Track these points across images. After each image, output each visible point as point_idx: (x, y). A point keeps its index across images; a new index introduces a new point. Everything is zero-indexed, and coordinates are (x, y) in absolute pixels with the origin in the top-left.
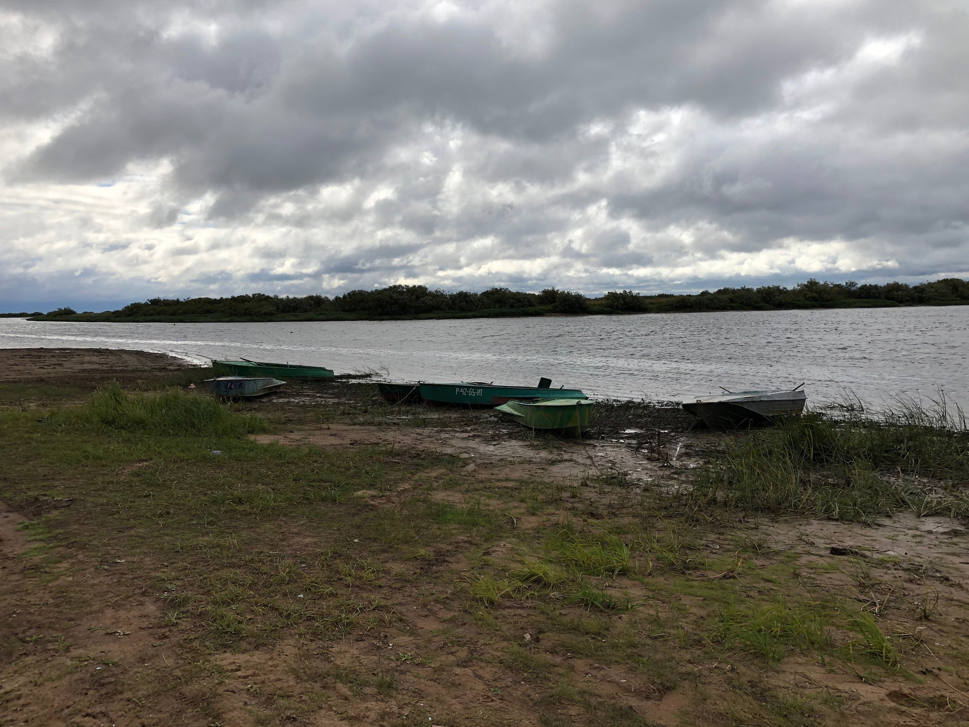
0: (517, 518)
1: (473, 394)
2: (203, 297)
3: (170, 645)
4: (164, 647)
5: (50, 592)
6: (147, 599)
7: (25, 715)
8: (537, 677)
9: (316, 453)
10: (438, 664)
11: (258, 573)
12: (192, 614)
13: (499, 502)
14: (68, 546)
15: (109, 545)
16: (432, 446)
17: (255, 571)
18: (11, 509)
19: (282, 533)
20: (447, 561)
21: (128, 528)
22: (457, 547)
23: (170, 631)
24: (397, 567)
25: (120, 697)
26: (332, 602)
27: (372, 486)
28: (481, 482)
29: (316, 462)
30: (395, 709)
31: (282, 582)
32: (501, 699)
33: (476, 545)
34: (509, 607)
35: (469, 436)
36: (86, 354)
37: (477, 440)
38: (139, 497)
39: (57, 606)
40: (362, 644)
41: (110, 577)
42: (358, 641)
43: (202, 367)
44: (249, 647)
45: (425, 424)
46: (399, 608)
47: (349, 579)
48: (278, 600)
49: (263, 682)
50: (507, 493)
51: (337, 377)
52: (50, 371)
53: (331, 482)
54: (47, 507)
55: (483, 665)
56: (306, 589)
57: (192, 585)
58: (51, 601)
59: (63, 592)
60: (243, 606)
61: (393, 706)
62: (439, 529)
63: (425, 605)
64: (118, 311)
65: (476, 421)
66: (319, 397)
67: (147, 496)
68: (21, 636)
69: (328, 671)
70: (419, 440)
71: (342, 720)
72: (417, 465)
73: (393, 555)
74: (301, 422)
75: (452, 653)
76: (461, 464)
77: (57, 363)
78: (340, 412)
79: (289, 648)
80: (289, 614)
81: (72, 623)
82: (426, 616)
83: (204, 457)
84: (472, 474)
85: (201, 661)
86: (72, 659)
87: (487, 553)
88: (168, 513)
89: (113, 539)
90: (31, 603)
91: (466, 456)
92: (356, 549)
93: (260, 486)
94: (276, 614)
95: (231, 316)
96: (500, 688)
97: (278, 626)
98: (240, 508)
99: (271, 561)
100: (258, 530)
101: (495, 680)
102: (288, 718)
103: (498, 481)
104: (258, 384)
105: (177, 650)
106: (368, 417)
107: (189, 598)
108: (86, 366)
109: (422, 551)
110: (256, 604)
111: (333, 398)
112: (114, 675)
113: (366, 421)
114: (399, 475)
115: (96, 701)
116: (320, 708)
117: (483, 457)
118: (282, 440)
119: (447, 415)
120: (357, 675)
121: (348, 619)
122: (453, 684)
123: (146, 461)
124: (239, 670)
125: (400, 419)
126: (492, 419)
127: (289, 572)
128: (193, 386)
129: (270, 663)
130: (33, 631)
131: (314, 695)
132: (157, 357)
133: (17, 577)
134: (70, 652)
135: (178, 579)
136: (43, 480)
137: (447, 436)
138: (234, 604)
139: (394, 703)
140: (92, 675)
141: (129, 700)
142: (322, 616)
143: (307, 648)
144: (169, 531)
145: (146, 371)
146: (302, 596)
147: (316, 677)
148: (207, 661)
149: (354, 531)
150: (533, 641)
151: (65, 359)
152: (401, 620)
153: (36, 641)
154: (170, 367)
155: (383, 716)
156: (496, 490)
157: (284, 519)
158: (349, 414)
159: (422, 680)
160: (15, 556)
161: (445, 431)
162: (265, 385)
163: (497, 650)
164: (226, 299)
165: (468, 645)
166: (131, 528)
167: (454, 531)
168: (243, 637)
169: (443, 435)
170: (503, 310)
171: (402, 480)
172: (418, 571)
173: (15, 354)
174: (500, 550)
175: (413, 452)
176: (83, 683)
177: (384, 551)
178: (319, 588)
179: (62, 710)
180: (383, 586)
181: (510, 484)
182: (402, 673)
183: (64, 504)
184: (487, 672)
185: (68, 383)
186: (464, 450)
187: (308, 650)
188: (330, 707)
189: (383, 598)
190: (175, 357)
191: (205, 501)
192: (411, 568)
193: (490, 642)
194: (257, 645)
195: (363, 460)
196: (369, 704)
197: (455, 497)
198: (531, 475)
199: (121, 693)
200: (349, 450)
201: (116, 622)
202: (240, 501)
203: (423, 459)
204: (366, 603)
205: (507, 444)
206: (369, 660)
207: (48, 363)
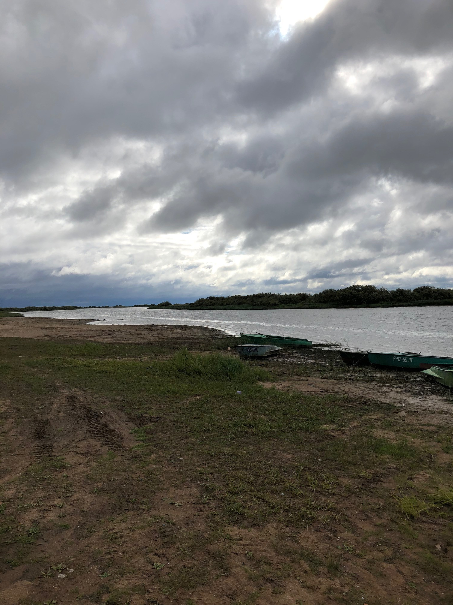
0: (434, 454)
1: (406, 361)
2: (237, 295)
3: (203, 516)
4: (200, 517)
5: (144, 473)
6: (193, 485)
7: (124, 549)
8: (444, 580)
9: (298, 396)
10: (371, 557)
11: (257, 475)
12: (217, 498)
13: (421, 441)
14: (155, 446)
15: (176, 447)
16: (375, 396)
17: (256, 474)
18: (129, 420)
19: (274, 449)
20: (381, 481)
21: (186, 438)
22: (389, 472)
23: (204, 507)
24: (346, 482)
25: (174, 545)
26: (302, 501)
27: (333, 422)
28: (409, 425)
29: (298, 403)
30: (339, 586)
31: (271, 483)
32: (415, 592)
33: (403, 471)
34: (425, 522)
35: (402, 391)
36: (175, 328)
37: (408, 394)
38: (194, 418)
39: (147, 482)
40: (319, 534)
41: (175, 468)
42: (316, 531)
43: (235, 337)
44: (248, 525)
45: (371, 380)
46: (346, 511)
47: (313, 486)
48: (268, 495)
49: (255, 551)
50: (427, 435)
51: (315, 345)
52: (156, 338)
53: (307, 417)
54: (147, 420)
55: (403, 563)
56: (286, 490)
57: (219, 479)
58: (144, 479)
59: (150, 474)
60: (247, 496)
61: (337, 583)
62: (376, 457)
63: (363, 512)
64: (192, 303)
65: (407, 380)
66: (303, 358)
67: (198, 418)
68: (127, 498)
69: (296, 550)
70: (366, 391)
71: (303, 587)
72: (364, 409)
73: (343, 472)
74: (290, 374)
75: (381, 551)
76: (395, 410)
77: (160, 333)
78: (315, 369)
79: (272, 529)
80: (274, 506)
81: (153, 494)
82: (364, 520)
83: (232, 395)
84: (403, 418)
85: (220, 530)
86: (151, 516)
87: (410, 479)
88: (209, 430)
89: (178, 444)
90: (134, 478)
91: (399, 405)
92: (319, 466)
93: (263, 417)
94: (266, 504)
95: (252, 306)
96: (415, 584)
97: (267, 513)
98: (250, 430)
99: (266, 468)
100: (259, 446)
101: (412, 577)
102: (269, 579)
103: (422, 425)
104: (266, 349)
105: (207, 520)
106: (333, 374)
107: (216, 487)
108: (174, 335)
109: (364, 473)
110: (255, 496)
111: (312, 359)
112: (172, 531)
113: (331, 376)
114: (351, 416)
115: (161, 546)
116: (289, 576)
117: (412, 407)
118: (277, 386)
119: (387, 375)
120: (315, 556)
121: (311, 514)
122: (381, 575)
123: (200, 395)
124: (241, 540)
125: (354, 376)
126: (420, 379)
127: (276, 477)
128: (229, 349)
129: (260, 538)
130: (133, 496)
131: (286, 566)
132: (211, 330)
133: (128, 462)
134: (150, 512)
135: (211, 474)
136: (146, 404)
137: (386, 390)
138: (241, 494)
139: (338, 581)
140: (160, 529)
141: (178, 549)
142: (295, 510)
143: (283, 531)
144: (208, 442)
145: (205, 339)
146: (283, 494)
147: (288, 553)
148: (223, 530)
149: (319, 453)
150: (442, 551)
151: (164, 331)
152: (346, 520)
153: (134, 502)
154: (217, 337)
155: (330, 590)
156: (420, 432)
157: (276, 440)
158: (320, 371)
159: (359, 568)
160: (129, 449)
161: (385, 386)
162: (270, 350)
163: (414, 553)
164: (250, 296)
165: (393, 547)
166: (189, 438)
167: (387, 460)
168: (245, 517)
169: (384, 389)
170: (429, 301)
171: (353, 419)
172: (360, 486)
173: (140, 328)
174: (420, 477)
175: (362, 400)
176: (155, 533)
177: (338, 469)
178: (294, 491)
179: (143, 548)
180: (336, 494)
181: (430, 428)
182: (345, 559)
183: (155, 420)
184: (406, 570)
185: (165, 345)
186: (398, 401)
187: (284, 533)
188: (296, 576)
189: (336, 503)
190: (221, 331)
191: (230, 424)
192: (356, 483)
193: (410, 547)
194: (253, 524)
195: (328, 404)
196: (321, 580)
197: (389, 435)
198: (447, 423)
199: (174, 543)
200: (319, 395)
201: (176, 497)
202: (250, 426)
203: (368, 405)
204: (324, 505)
205: (430, 398)
206: (323, 546)
207: (156, 333)
